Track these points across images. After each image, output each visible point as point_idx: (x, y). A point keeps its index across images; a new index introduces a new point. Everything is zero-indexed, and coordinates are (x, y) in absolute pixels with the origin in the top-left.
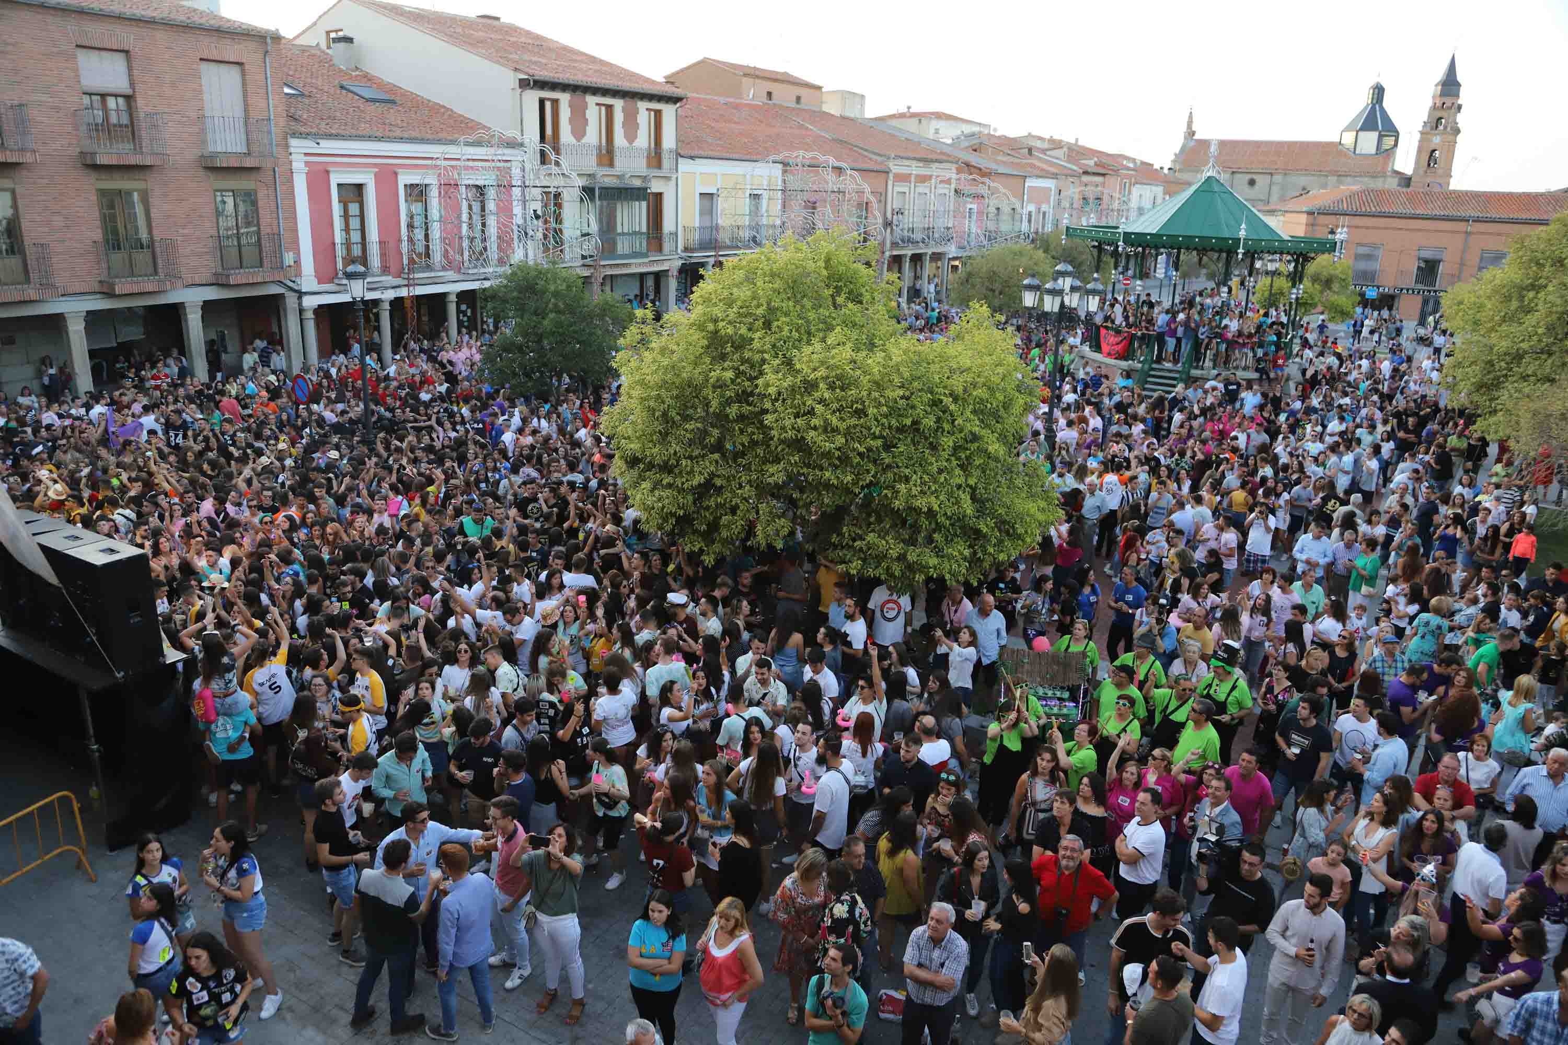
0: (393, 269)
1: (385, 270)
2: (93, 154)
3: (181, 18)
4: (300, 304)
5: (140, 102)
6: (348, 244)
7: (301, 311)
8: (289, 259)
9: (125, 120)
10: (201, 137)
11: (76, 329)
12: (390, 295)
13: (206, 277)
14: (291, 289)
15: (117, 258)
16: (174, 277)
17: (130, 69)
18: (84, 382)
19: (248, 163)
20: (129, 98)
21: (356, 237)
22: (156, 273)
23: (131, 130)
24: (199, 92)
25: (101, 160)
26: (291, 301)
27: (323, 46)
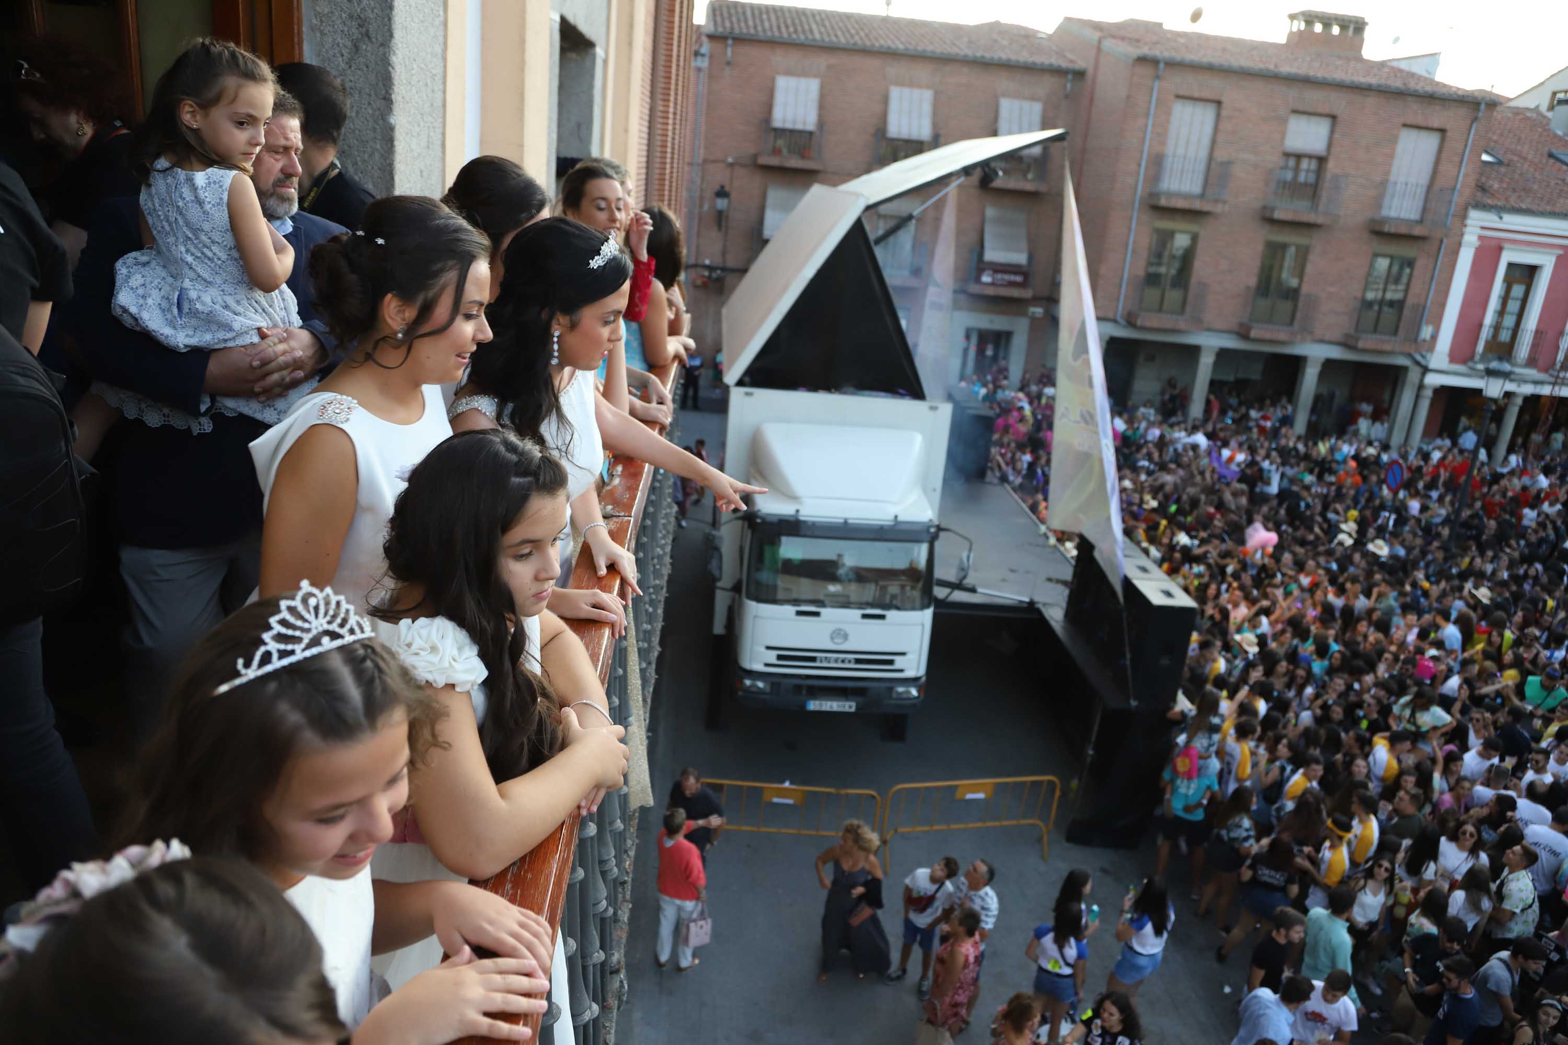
0: (1541, 363)
1: (1531, 362)
2: (1273, 209)
3: (1397, 84)
4: (1422, 380)
5: (1331, 165)
6: (1497, 328)
7: (1421, 386)
8: (1426, 332)
9: (1312, 178)
10: (1378, 202)
11: (1206, 362)
12: (1528, 389)
13: (1337, 335)
14: (1418, 363)
15: (1264, 304)
16: (1307, 332)
17: (1332, 132)
18: (1196, 409)
19: (1417, 231)
20: (1322, 160)
21: (1509, 321)
22: (1291, 323)
23: (1313, 191)
24: (1391, 156)
25: (1277, 215)
26: (1413, 375)
27: (1544, 108)
